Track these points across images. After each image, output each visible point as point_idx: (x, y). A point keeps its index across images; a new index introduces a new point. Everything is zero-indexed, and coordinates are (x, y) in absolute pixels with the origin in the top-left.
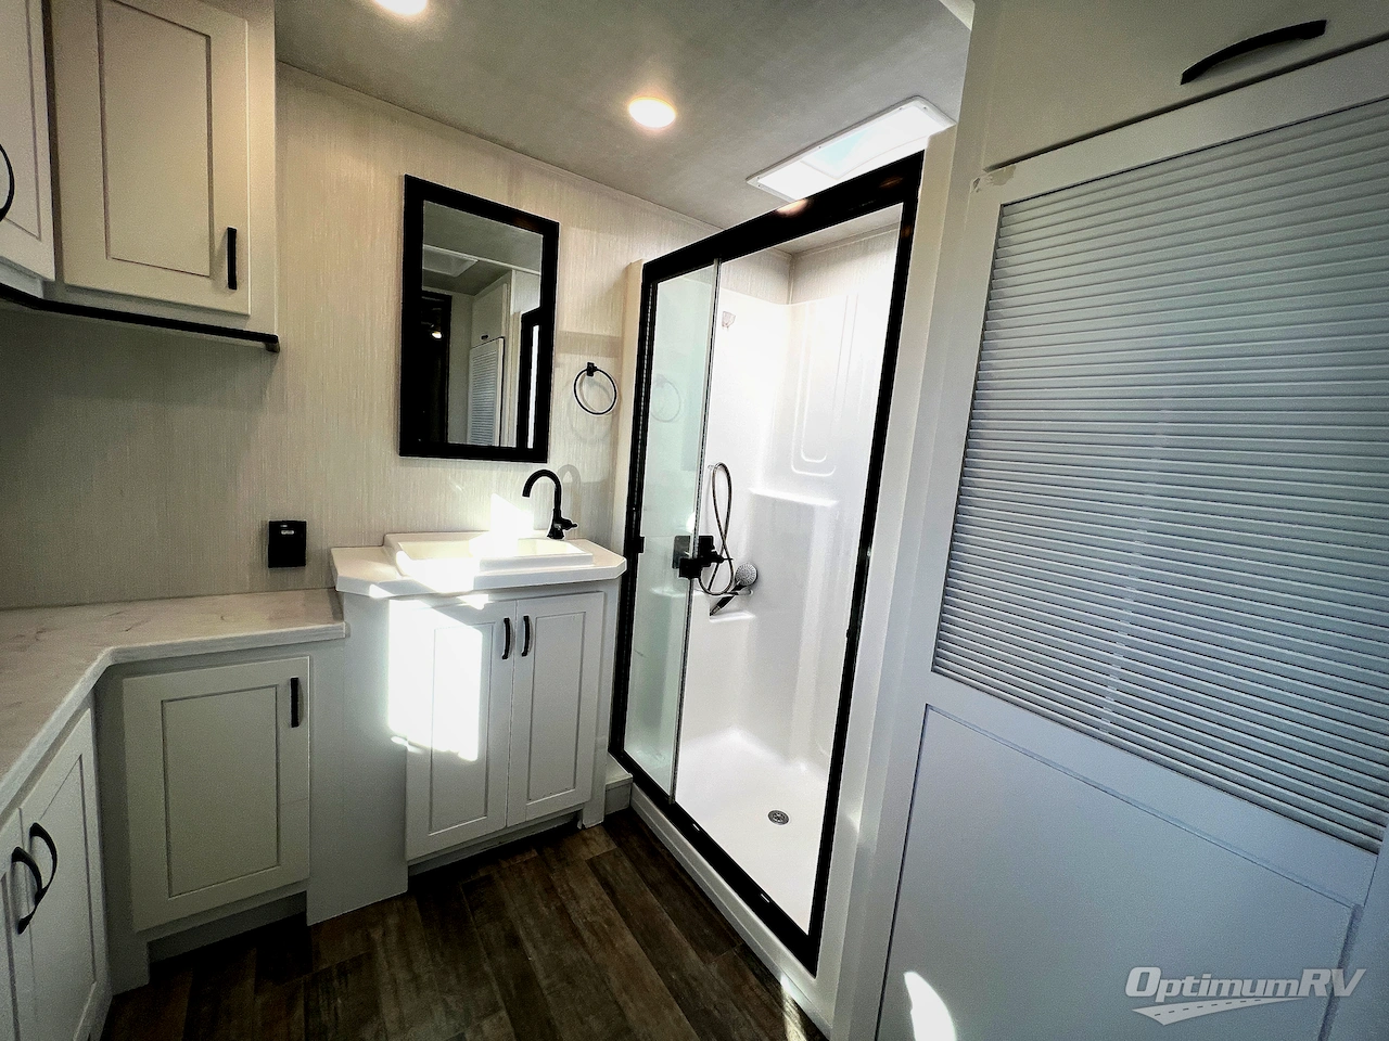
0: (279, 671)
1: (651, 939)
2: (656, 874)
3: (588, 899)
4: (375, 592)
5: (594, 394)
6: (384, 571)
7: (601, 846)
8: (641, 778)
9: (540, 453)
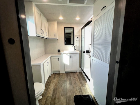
0: (58, 58)
1: (80, 79)
2: (81, 76)
3: (76, 76)
4: (62, 53)
5: (78, 39)
6: (63, 52)
7: (78, 74)
8: (82, 70)
9: (74, 44)
